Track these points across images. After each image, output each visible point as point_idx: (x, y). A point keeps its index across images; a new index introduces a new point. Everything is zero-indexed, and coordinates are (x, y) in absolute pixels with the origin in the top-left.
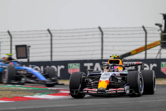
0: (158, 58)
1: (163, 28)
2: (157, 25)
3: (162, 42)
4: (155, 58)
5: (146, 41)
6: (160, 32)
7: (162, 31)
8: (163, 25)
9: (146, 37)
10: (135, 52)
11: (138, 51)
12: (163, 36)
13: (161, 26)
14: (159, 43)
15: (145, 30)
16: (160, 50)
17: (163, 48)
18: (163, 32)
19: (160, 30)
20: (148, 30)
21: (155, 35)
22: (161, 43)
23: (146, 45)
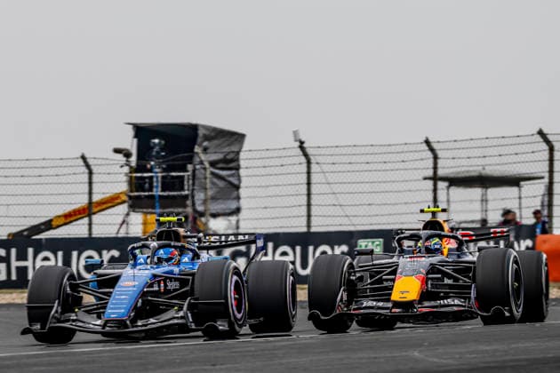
0: (122, 234)
1: (134, 159)
2: (117, 151)
3: (132, 194)
4: (114, 236)
5: (90, 193)
6: (126, 169)
7: (131, 167)
8: (134, 151)
9: (90, 183)
10: (62, 221)
11: (70, 217)
12: (134, 181)
13: (127, 155)
14: (124, 198)
15: (88, 166)
16: (128, 214)
17: (134, 211)
18: (133, 170)
19: (127, 165)
20: (95, 165)
21: (112, 178)
22: (130, 197)
23: (90, 203)
